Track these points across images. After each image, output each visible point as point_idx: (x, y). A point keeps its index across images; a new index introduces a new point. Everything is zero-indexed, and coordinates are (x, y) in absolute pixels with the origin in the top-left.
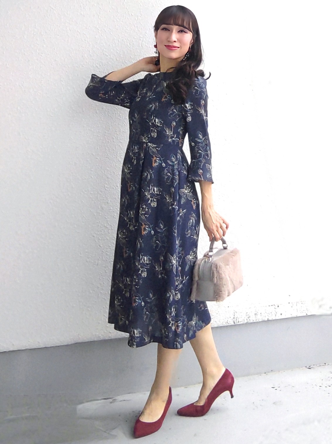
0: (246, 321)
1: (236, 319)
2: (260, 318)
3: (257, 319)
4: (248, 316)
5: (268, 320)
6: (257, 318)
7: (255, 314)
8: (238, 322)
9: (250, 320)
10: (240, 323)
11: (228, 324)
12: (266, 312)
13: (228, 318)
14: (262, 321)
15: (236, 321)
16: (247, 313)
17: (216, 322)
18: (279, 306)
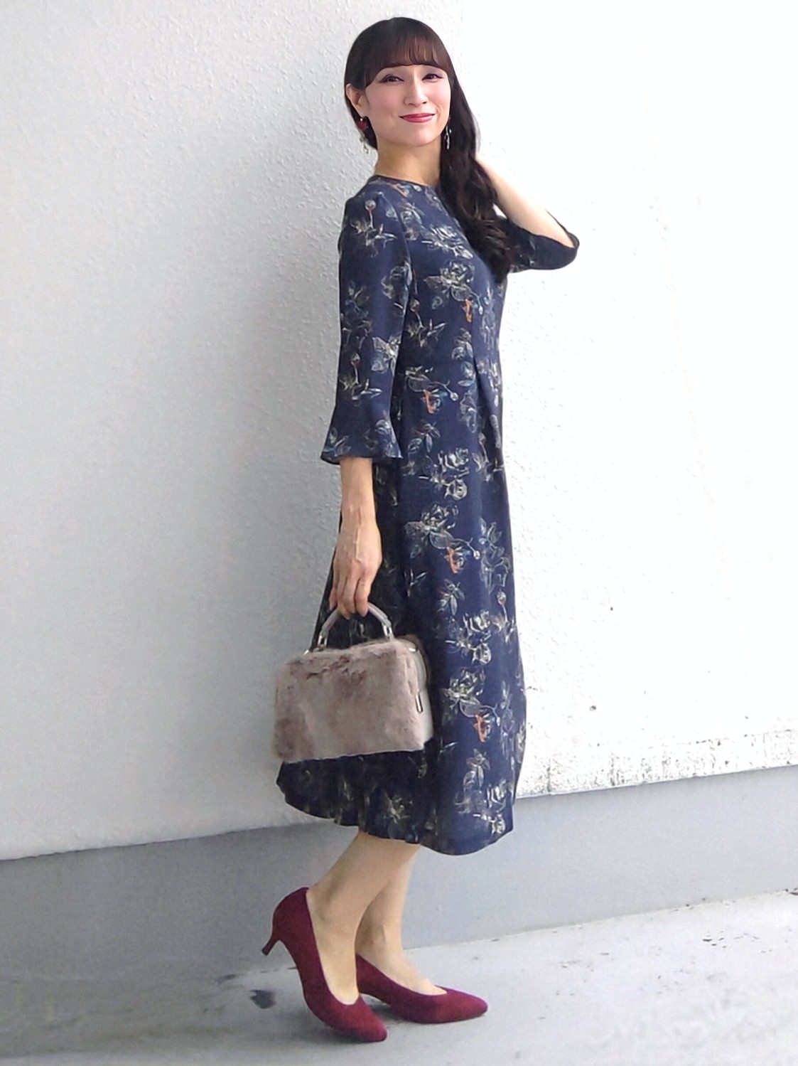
0: (641, 780)
1: (618, 774)
2: (674, 773)
3: (667, 774)
4: (647, 767)
5: (695, 778)
6: (667, 771)
7: (664, 762)
8: (623, 781)
9: (651, 778)
10: (625, 785)
11: (599, 785)
12: (689, 757)
13: (597, 772)
14: (680, 780)
15: (618, 779)
16: (643, 759)
17: (568, 781)
18: (721, 742)
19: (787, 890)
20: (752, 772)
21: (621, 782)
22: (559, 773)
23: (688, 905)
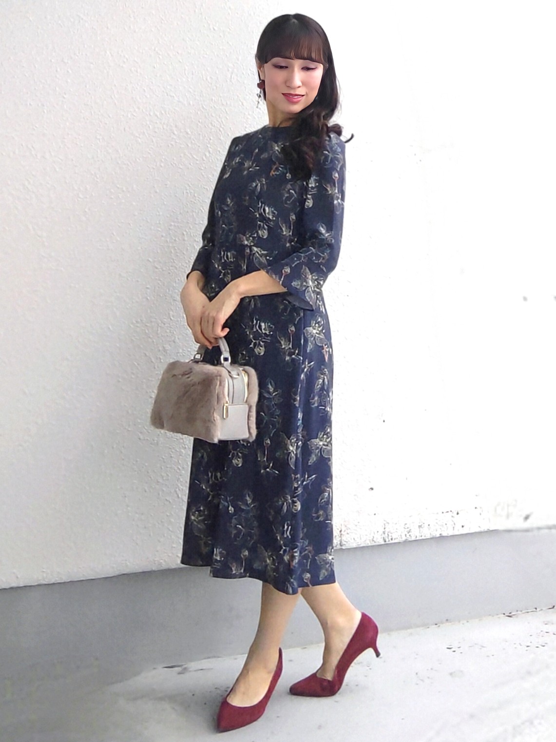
0: (404, 538)
1: (388, 535)
2: (427, 533)
3: (422, 534)
4: (409, 529)
5: (441, 537)
6: (422, 532)
7: (420, 526)
8: (392, 539)
9: (411, 537)
10: (393, 541)
11: (375, 542)
12: (437, 523)
13: (374, 533)
14: (431, 538)
15: (388, 538)
16: (406, 524)
17: (354, 539)
18: (459, 512)
19: (504, 614)
20: (480, 533)
21: (390, 540)
22: (348, 534)
23: (436, 624)
